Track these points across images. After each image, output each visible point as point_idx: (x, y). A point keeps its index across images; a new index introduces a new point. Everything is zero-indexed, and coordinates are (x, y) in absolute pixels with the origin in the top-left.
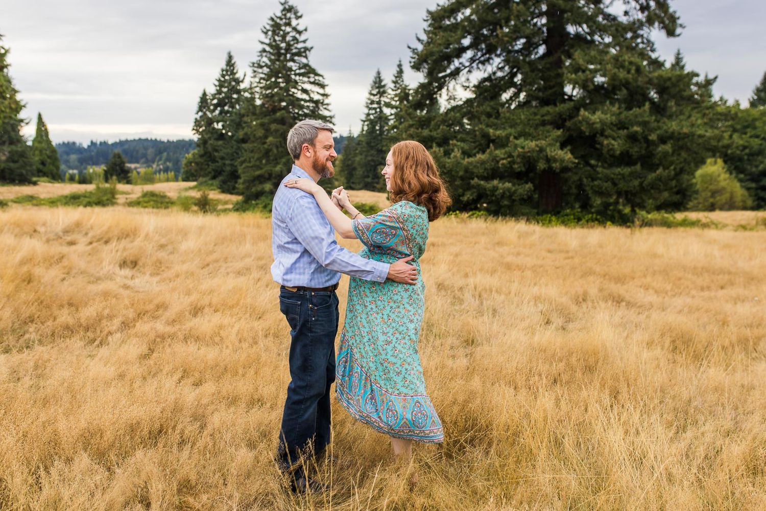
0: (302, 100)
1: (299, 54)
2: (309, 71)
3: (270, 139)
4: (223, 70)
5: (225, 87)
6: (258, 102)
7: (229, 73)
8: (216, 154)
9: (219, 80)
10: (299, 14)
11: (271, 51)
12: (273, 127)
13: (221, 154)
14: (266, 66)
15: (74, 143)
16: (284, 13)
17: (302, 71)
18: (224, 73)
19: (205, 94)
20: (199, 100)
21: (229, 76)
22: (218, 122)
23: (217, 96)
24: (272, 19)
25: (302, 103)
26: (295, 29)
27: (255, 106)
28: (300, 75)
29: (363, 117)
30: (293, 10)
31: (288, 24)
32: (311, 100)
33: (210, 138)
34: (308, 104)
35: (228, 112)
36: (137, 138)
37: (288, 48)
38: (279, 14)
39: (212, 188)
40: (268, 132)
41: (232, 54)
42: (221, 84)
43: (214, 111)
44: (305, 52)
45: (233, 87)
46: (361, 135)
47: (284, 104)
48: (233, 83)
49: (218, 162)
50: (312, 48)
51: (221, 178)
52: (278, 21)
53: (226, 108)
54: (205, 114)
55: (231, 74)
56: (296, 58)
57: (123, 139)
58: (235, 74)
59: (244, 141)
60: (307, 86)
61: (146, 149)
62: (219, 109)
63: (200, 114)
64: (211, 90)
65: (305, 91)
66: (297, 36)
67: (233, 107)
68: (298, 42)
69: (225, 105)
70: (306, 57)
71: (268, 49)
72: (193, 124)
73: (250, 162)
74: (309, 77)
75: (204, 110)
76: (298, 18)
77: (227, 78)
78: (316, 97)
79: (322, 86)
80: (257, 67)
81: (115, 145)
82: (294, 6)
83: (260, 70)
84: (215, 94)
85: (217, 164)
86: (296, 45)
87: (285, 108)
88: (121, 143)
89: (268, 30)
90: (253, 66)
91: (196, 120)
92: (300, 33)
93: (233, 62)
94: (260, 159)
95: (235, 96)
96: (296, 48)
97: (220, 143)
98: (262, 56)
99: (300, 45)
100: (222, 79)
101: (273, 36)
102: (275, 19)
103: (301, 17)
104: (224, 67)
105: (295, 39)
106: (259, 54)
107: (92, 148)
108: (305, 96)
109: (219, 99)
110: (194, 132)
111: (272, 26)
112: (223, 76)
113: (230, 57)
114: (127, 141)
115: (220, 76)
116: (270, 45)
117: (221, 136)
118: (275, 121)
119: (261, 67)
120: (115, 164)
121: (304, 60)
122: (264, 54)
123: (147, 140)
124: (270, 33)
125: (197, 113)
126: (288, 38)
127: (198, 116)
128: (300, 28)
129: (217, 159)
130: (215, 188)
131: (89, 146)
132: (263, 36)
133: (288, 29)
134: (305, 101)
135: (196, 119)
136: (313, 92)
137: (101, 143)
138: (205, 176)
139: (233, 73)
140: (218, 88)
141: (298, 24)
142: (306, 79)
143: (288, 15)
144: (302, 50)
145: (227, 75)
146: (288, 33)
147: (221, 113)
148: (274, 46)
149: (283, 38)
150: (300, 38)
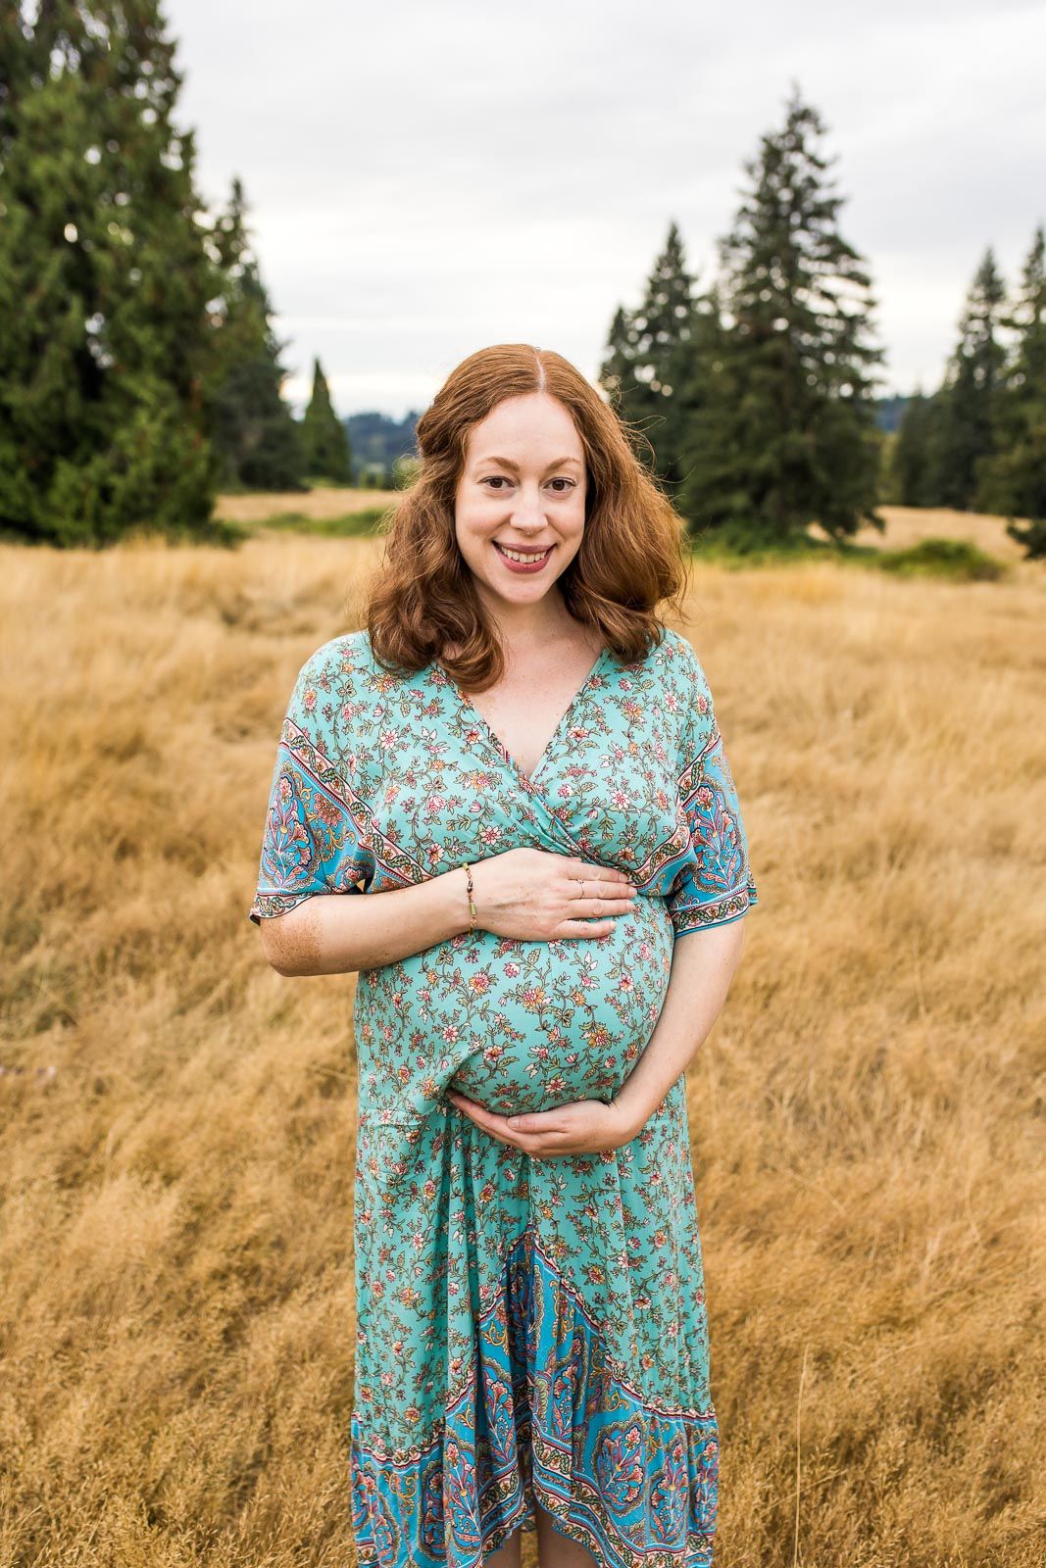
0: (821, 315)
1: (820, 213)
2: (837, 250)
3: (750, 401)
4: (660, 258)
5: (664, 293)
6: (728, 321)
7: (672, 264)
9: (652, 280)
10: (823, 125)
11: (761, 210)
12: (757, 373)
14: (749, 242)
15: (377, 415)
16: (791, 124)
17: (823, 250)
18: (664, 263)
19: (622, 311)
20: (608, 324)
21: (671, 269)
22: (644, 364)
23: (646, 313)
24: (765, 140)
25: (821, 321)
26: (812, 160)
27: (718, 331)
28: (817, 258)
29: (951, 351)
30: (810, 117)
31: (798, 147)
32: (840, 315)
34: (832, 323)
35: (665, 345)
37: (796, 203)
38: (782, 128)
40: (744, 384)
41: (679, 225)
42: (656, 286)
43: (634, 342)
44: (830, 209)
45: (678, 292)
46: (944, 391)
47: (781, 324)
48: (678, 285)
50: (847, 200)
52: (779, 144)
53: (662, 335)
54: (620, 350)
55: (675, 265)
56: (814, 223)
58: (682, 264)
59: (694, 404)
60: (832, 284)
62: (648, 339)
63: (612, 350)
65: (827, 295)
66: (816, 173)
67: (674, 332)
68: (816, 188)
69: (661, 331)
70: (832, 220)
71: (753, 205)
73: (704, 449)
74: (838, 264)
75: (620, 343)
76: (820, 132)
77: (667, 273)
78: (851, 308)
79: (864, 281)
80: (730, 247)
82: (813, 107)
83: (736, 254)
84: (640, 310)
86: (812, 195)
87: (785, 334)
89: (755, 164)
90: (722, 243)
91: (604, 363)
92: (821, 166)
94: (725, 444)
95: (681, 312)
96: (813, 200)
97: (648, 410)
98: (740, 222)
99: (821, 196)
100: (659, 276)
101: (766, 176)
102: (772, 139)
103: (826, 130)
104: (664, 251)
105: (812, 184)
106: (735, 218)
108: (827, 307)
109: (649, 319)
111: (765, 154)
112: (660, 269)
113: (674, 231)
115: (653, 270)
116: (759, 197)
117: (649, 397)
118: (760, 362)
119: (737, 245)
121: (828, 227)
122: (746, 218)
124: (760, 172)
125: (606, 350)
126: (798, 180)
127: (607, 357)
128: (822, 157)
131: (405, 420)
132: (744, 176)
133: (796, 159)
134: (827, 317)
135: (604, 361)
136: (846, 297)
139: (678, 263)
140: (649, 296)
141: (819, 148)
142: (828, 267)
143: (800, 128)
144: (826, 204)
146: (798, 168)
147: (651, 347)
148: (767, 197)
149: (787, 180)
150: (822, 177)
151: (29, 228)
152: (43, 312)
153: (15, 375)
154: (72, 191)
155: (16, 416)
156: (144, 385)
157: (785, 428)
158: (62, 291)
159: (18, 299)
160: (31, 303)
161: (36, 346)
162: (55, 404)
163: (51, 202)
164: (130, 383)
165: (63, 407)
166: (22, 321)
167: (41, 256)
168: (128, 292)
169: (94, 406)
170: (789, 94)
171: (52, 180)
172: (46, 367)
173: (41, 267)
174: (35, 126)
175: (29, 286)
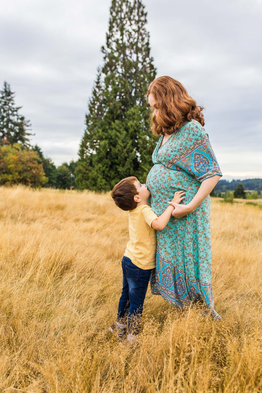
15: (225, 180)
36: (254, 178)
57: (248, 178)
61: (258, 183)
81: (244, 181)
88: (247, 180)
107: (233, 183)
114: (249, 180)
120: (239, 190)
123: (259, 179)
131: (232, 182)
137: (237, 181)
151: (126, 135)
152: (127, 152)
153: (121, 165)
154: (135, 128)
155: (120, 173)
156: (146, 167)
158: (131, 148)
159: (122, 149)
160: (125, 150)
161: (126, 159)
162: (128, 171)
163: (131, 130)
164: (143, 167)
165: (129, 172)
166: (123, 154)
167: (128, 141)
168: (145, 148)
169: (136, 172)
171: (132, 126)
172: (127, 163)
173: (128, 143)
174: (130, 116)
175: (125, 147)
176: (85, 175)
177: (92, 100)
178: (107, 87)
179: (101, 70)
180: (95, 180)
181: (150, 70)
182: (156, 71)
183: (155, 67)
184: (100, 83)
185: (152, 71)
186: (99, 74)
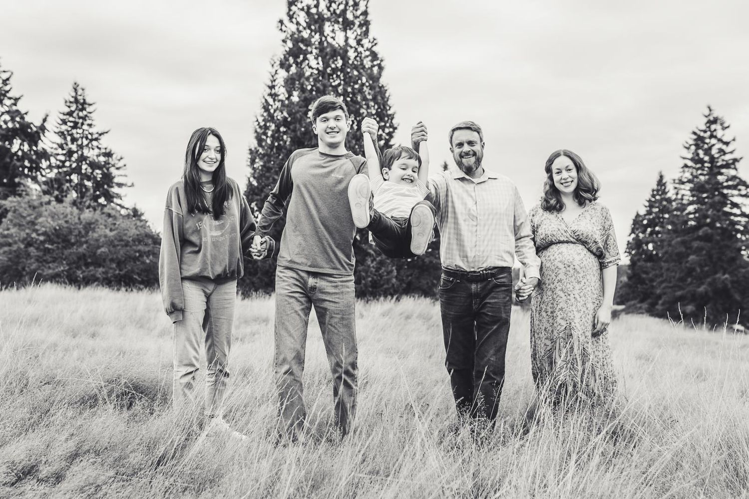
0: (731, 214)
1: (727, 166)
2: (738, 183)
3: (692, 258)
4: (653, 191)
5: (657, 207)
7: (660, 193)
8: (644, 276)
9: (649, 201)
10: (726, 125)
11: (694, 165)
12: (696, 244)
13: (651, 275)
14: (689, 181)
16: (708, 125)
17: (730, 183)
18: (655, 193)
19: (638, 215)
20: (632, 222)
21: (660, 195)
23: (647, 217)
24: (694, 133)
25: (732, 218)
26: (720, 140)
28: (728, 187)
30: (719, 122)
31: (713, 136)
32: (743, 215)
33: (639, 260)
34: (739, 219)
35: (658, 232)
37: (713, 161)
38: (704, 128)
39: (641, 311)
40: (689, 250)
41: (663, 173)
42: (651, 205)
43: (644, 232)
44: (733, 163)
45: (665, 206)
47: (709, 220)
48: (665, 203)
49: (647, 284)
50: (741, 158)
51: (649, 301)
52: (702, 134)
53: (657, 228)
54: (637, 236)
55: (662, 194)
56: (723, 171)
58: (666, 193)
60: (736, 200)
62: (649, 230)
63: (633, 236)
64: (643, 211)
65: (735, 205)
66: (724, 147)
67: (663, 226)
68: (725, 153)
69: (656, 225)
70: (735, 169)
71: (690, 163)
72: (626, 246)
73: (670, 282)
74: (740, 190)
75: (637, 232)
76: (724, 128)
77: (658, 197)
80: (679, 183)
82: (720, 117)
83: (682, 186)
84: (645, 215)
85: (645, 286)
86: (723, 157)
87: (711, 224)
89: (690, 145)
90: (674, 183)
91: (629, 243)
92: (727, 144)
93: (664, 181)
95: (667, 216)
96: (723, 160)
97: (649, 264)
98: (684, 172)
99: (728, 157)
100: (653, 199)
101: (696, 150)
102: (698, 132)
103: (728, 127)
104: (655, 187)
105: (721, 151)
106: (681, 170)
108: (736, 211)
109: (649, 220)
110: (627, 254)
111: (695, 140)
112: (653, 196)
113: (661, 177)
115: (650, 197)
116: (692, 160)
117: (650, 257)
118: (699, 238)
119: (683, 183)
121: (732, 172)
122: (686, 169)
124: (693, 148)
125: (630, 235)
126: (714, 151)
127: (630, 239)
128: (725, 139)
129: (647, 282)
130: (644, 311)
132: (686, 150)
133: (713, 141)
134: (735, 215)
135: (628, 241)
136: (745, 205)
138: (634, 298)
139: (664, 193)
140: (648, 209)
141: (723, 135)
142: (735, 192)
143: (713, 127)
144: (731, 162)
145: (658, 194)
146: (714, 145)
147: (651, 234)
148: (697, 160)
149: (708, 152)
150: (727, 149)
157: (716, 273)
170: (707, 112)
176: (250, 265)
177: (261, 119)
178: (290, 95)
179: (278, 63)
180: (270, 274)
181: (372, 61)
182: (383, 64)
183: (379, 56)
184: (276, 88)
185: (375, 63)
186: (273, 71)
